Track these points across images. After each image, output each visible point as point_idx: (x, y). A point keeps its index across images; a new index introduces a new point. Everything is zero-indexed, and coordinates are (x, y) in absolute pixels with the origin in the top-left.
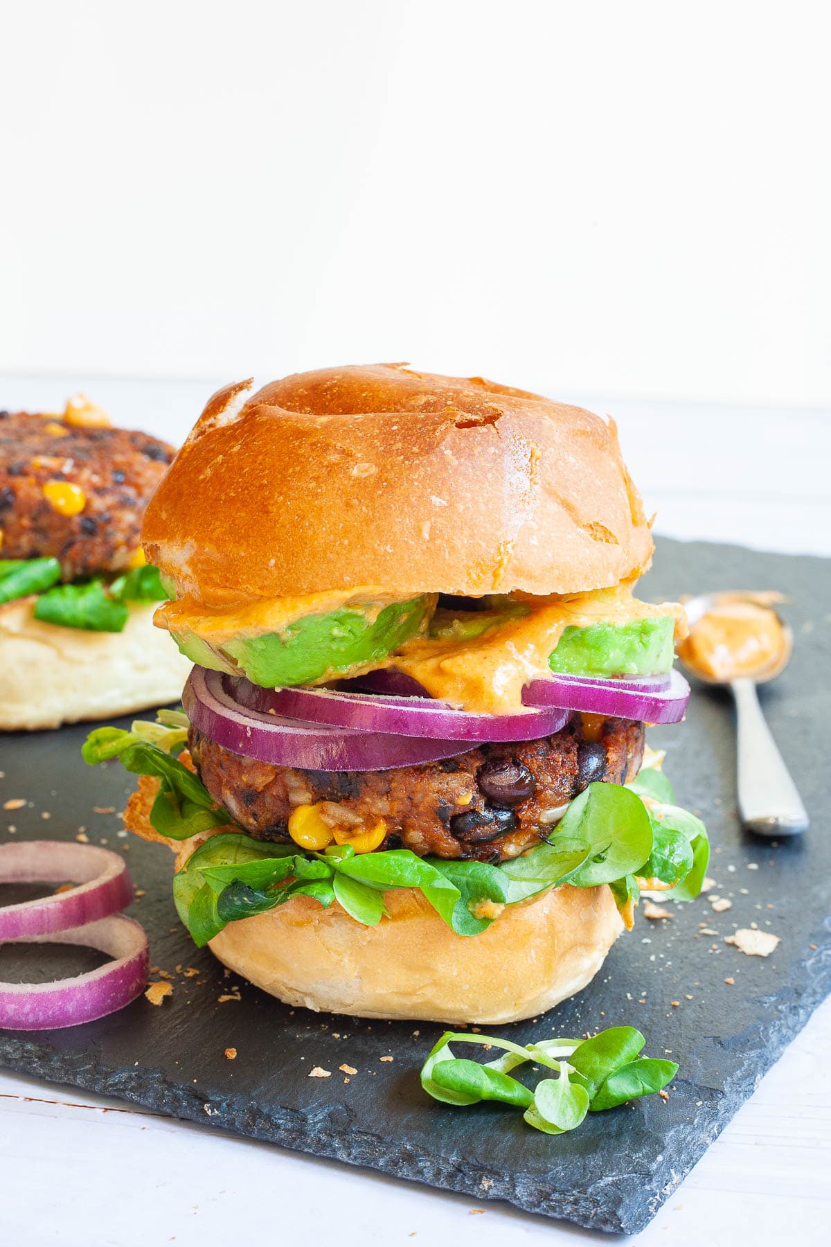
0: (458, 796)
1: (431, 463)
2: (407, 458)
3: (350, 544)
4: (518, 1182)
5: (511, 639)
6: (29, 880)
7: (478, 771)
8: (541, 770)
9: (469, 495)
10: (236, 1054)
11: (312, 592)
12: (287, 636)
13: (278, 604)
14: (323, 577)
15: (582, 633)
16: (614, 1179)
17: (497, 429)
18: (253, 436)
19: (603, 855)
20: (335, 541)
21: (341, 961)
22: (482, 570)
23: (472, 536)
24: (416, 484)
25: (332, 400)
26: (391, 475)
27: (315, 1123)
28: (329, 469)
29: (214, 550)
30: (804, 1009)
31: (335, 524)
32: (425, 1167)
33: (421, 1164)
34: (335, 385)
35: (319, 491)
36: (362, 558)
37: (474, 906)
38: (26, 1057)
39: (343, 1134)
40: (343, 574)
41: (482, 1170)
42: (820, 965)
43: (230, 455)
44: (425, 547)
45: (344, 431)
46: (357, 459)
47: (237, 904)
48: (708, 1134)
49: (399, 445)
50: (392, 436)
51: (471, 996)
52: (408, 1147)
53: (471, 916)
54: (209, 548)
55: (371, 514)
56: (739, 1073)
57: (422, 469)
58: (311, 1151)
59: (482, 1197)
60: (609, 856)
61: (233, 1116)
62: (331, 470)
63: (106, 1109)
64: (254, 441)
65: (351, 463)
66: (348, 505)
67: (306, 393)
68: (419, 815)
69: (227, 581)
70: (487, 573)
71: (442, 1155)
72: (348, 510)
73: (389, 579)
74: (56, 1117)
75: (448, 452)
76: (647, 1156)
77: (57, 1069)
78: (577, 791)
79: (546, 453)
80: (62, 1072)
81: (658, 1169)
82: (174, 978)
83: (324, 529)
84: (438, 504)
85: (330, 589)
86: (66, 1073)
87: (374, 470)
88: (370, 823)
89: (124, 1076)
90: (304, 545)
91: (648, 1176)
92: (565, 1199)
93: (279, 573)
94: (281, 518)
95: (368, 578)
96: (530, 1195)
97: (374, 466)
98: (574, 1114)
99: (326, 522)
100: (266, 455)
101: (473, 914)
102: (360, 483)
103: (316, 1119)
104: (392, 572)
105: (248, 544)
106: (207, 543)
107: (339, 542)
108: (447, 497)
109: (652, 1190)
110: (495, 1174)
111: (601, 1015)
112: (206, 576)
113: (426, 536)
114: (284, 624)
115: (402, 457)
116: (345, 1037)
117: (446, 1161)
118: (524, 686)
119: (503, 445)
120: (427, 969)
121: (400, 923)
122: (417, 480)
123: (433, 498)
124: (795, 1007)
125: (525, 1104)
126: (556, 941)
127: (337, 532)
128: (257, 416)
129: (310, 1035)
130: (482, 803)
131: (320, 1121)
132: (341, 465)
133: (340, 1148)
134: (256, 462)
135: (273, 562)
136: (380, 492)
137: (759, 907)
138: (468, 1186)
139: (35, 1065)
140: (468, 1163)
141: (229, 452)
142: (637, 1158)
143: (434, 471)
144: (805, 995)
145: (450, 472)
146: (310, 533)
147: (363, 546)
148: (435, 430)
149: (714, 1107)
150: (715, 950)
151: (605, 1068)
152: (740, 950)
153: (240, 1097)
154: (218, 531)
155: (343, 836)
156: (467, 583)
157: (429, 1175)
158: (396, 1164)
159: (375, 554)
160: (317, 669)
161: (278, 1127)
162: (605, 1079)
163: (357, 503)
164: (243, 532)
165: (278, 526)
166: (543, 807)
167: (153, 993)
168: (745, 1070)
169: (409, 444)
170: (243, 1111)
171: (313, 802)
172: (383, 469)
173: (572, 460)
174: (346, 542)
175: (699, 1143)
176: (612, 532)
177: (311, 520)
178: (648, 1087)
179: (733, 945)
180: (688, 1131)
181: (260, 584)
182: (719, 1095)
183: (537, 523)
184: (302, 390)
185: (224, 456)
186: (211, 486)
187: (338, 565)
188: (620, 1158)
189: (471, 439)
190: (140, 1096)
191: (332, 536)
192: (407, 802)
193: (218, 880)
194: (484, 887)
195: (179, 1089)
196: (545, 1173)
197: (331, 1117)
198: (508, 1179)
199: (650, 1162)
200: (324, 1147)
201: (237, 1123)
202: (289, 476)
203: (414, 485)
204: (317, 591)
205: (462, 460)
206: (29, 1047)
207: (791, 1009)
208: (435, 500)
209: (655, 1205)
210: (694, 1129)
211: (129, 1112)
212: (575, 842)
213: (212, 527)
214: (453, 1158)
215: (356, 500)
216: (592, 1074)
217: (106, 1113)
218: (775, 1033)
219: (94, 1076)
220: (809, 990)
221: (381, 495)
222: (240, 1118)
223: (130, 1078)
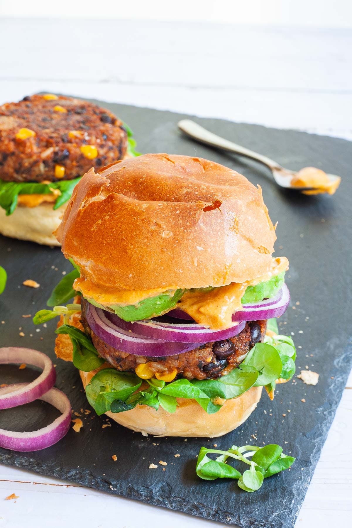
0: (206, 358)
1: (195, 231)
2: (185, 229)
3: (164, 269)
4: (241, 518)
5: (226, 294)
6: (7, 363)
7: (213, 346)
8: (237, 342)
9: (212, 244)
10: (116, 458)
11: (149, 289)
12: (138, 306)
13: (134, 293)
14: (153, 283)
15: (254, 287)
16: (278, 513)
17: (220, 210)
18: (114, 212)
19: (261, 371)
20: (158, 267)
21: (159, 421)
22: (219, 277)
23: (214, 263)
24: (190, 241)
25: (144, 189)
26: (179, 237)
27: (156, 493)
28: (152, 233)
29: (103, 267)
30: (333, 412)
31: (157, 260)
32: (203, 512)
33: (202, 511)
34: (144, 181)
35: (149, 244)
36: (170, 275)
37: (213, 400)
38: (31, 465)
39: (168, 498)
40: (162, 281)
41: (227, 513)
42: (336, 387)
43: (105, 220)
44: (196, 269)
45: (156, 213)
46: (163, 229)
47: (120, 409)
48: (307, 483)
49: (181, 222)
50: (177, 217)
51: (210, 430)
52: (196, 503)
53: (212, 404)
54: (101, 266)
55: (172, 255)
56: (314, 451)
57: (192, 234)
58: (156, 504)
59: (227, 523)
60: (264, 372)
61: (122, 491)
62: (153, 234)
63: (67, 486)
64: (115, 215)
65: (161, 231)
66: (162, 251)
67: (132, 184)
68: (191, 366)
69: (110, 281)
70: (221, 278)
71: (210, 507)
72: (162, 253)
73: (181, 283)
74: (48, 492)
75: (202, 225)
76: (288, 501)
77: (45, 470)
78: (251, 347)
79: (240, 218)
80: (48, 471)
81: (293, 506)
82: (81, 416)
83: (153, 262)
84: (200, 250)
85: (156, 288)
86: (49, 472)
87: (171, 234)
88: (171, 370)
89: (74, 472)
90: (144, 269)
91: (290, 511)
92: (260, 525)
93: (134, 280)
94: (133, 256)
95: (173, 283)
96: (246, 523)
97: (171, 232)
98: (258, 483)
99: (153, 259)
100: (122, 223)
101: (213, 403)
102: (166, 240)
103: (156, 490)
104: (183, 281)
105: (119, 266)
106: (100, 263)
107: (159, 268)
108: (204, 246)
109: (292, 517)
110: (232, 515)
111: (256, 424)
112: (100, 277)
113: (196, 265)
114: (137, 301)
115: (183, 228)
116: (158, 444)
117: (212, 509)
118: (233, 314)
119: (223, 218)
120: (194, 422)
121: (183, 408)
122: (191, 239)
123: (198, 247)
124: (330, 412)
125: (237, 478)
126: (243, 407)
127: (158, 263)
128: (114, 200)
129: (144, 444)
130: (215, 359)
131: (158, 491)
132: (157, 232)
133: (167, 504)
134: (118, 226)
135: (131, 275)
136: (175, 245)
137: (307, 356)
138: (221, 519)
139: (35, 468)
140: (220, 510)
141: (104, 219)
142: (284, 502)
143: (197, 234)
144: (333, 405)
145: (204, 234)
146: (147, 263)
147: (170, 270)
148: (195, 214)
149: (308, 470)
150: (294, 383)
151: (268, 462)
152: (304, 382)
153: (124, 482)
154: (104, 258)
155: (159, 375)
156: (213, 283)
157: (205, 514)
158: (191, 510)
159: (175, 273)
160: (149, 315)
161: (141, 495)
162: (269, 467)
163: (166, 250)
164: (116, 260)
165: (132, 260)
166: (238, 356)
167: (76, 427)
168: (317, 449)
169: (185, 221)
170: (126, 488)
171: (146, 362)
172: (175, 234)
173: (250, 218)
174: (163, 268)
175: (305, 488)
176: (267, 249)
177: (147, 258)
178: (284, 468)
179: (301, 379)
180: (300, 483)
181: (125, 284)
182: (309, 464)
183: (239, 252)
184: (129, 183)
185: (102, 220)
186: (98, 235)
187: (160, 278)
188: (278, 503)
189: (210, 216)
190: (82, 482)
191: (156, 265)
192: (186, 362)
193: (109, 396)
194: (217, 392)
195: (98, 479)
196: (251, 513)
197: (162, 489)
198: (237, 517)
199: (290, 504)
200: (161, 503)
201: (124, 493)
202: (135, 236)
203: (189, 242)
204: (151, 289)
205: (208, 228)
206: (31, 460)
207: (329, 413)
208: (199, 248)
209: (294, 522)
210: (302, 482)
211: (77, 487)
212: (250, 368)
213: (101, 256)
214: (214, 508)
215: (165, 249)
216: (263, 465)
217: (68, 488)
218: (325, 427)
219: (61, 473)
220: (334, 402)
221: (176, 247)
222: (125, 491)
223: (76, 473)
